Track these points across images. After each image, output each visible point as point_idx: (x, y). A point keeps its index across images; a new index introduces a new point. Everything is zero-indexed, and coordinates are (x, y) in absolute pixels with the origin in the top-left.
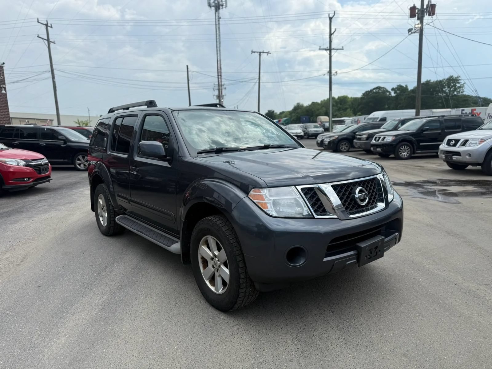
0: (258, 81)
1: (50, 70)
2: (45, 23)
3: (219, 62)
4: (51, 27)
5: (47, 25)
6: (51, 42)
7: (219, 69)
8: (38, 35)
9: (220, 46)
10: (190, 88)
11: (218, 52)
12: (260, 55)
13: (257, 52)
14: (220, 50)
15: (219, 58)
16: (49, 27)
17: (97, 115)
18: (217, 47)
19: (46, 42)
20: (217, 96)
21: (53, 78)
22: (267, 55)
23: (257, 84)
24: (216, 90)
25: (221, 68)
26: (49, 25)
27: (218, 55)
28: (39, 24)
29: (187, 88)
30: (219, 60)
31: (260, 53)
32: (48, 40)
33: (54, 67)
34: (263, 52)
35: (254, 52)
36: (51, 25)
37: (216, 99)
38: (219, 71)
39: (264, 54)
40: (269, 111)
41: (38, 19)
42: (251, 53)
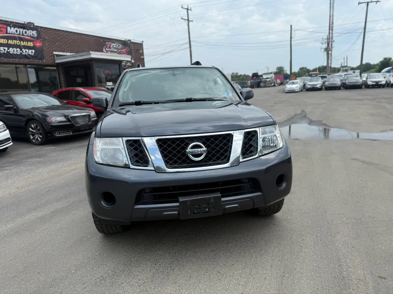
0: (363, 31)
1: (188, 42)
2: (186, 7)
3: (331, 17)
4: (191, 10)
5: (188, 9)
6: (190, 21)
7: (331, 24)
8: (182, 17)
9: (333, 3)
10: (292, 45)
11: (332, 8)
12: (368, 5)
13: (365, 3)
14: (333, 6)
15: (331, 13)
16: (189, 10)
17: (229, 73)
18: (330, 4)
19: (187, 22)
20: (325, 49)
21: (190, 47)
22: (376, 4)
23: (363, 34)
24: (324, 43)
25: (333, 23)
26: (189, 9)
27: (331, 11)
28: (183, 9)
29: (289, 46)
30: (331, 15)
31: (368, 3)
32: (188, 20)
33: (191, 39)
34: (371, 2)
35: (361, 3)
36: (191, 8)
37: (324, 52)
38: (331, 25)
39: (372, 3)
40: (385, 59)
41: (182, 6)
42: (358, 4)
